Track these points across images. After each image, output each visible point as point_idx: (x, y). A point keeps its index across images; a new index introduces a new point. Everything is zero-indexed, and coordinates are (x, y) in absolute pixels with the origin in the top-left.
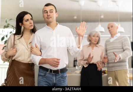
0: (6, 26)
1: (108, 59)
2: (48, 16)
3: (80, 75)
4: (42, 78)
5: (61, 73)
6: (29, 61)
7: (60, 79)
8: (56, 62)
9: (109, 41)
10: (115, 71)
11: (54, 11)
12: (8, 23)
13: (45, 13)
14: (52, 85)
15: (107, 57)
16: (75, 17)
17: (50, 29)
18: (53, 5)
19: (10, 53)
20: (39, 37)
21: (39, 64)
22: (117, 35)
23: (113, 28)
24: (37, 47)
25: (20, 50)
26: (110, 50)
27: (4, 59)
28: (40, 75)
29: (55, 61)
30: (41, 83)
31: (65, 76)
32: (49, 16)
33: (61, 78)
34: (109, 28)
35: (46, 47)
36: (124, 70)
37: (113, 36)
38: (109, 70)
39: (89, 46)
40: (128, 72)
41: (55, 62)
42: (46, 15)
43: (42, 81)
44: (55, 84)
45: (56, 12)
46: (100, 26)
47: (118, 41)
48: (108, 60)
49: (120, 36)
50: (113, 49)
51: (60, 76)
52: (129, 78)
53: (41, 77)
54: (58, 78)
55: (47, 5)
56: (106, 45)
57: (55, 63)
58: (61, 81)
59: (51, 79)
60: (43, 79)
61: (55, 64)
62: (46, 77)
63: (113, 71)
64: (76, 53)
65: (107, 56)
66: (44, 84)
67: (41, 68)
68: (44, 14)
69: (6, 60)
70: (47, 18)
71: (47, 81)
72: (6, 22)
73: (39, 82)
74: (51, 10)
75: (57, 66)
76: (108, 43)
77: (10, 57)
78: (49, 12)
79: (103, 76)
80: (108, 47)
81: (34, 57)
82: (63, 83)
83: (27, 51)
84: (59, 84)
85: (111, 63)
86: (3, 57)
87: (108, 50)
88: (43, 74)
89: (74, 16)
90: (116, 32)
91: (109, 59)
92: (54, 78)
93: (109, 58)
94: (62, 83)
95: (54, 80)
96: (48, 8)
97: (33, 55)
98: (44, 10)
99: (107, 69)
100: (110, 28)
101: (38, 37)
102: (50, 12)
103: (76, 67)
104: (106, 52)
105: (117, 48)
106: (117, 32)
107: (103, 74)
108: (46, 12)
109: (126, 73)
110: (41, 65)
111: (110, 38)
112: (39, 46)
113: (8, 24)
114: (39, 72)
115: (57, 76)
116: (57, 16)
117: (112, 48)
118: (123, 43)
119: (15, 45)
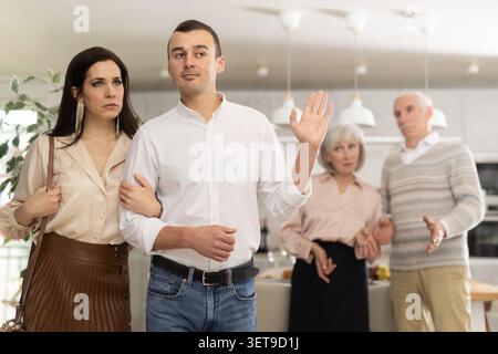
0: (15, 103)
1: (394, 226)
2: (186, 67)
3: (289, 285)
4: (164, 303)
5: (234, 283)
6: (111, 238)
7: (231, 306)
8: (222, 243)
9: (399, 161)
10: (419, 271)
11: (212, 50)
12: (21, 92)
13: (176, 56)
14: (200, 327)
15: (391, 220)
16: (263, 72)
17: (192, 117)
18: (207, 28)
19: (37, 206)
20: (153, 146)
21: (153, 249)
22: (428, 139)
23: (412, 113)
24: (143, 186)
25: (75, 195)
26: (402, 193)
27: (10, 228)
28: (158, 292)
29: (220, 236)
30: (161, 321)
31: (250, 293)
32: (193, 71)
33: (233, 302)
34: (398, 114)
35: (179, 184)
36: (452, 266)
37: (413, 143)
38: (397, 268)
39: (328, 179)
40: (469, 275)
41: (219, 239)
42: (178, 64)
43: (164, 313)
44: (213, 323)
45: (219, 53)
46: (358, 103)
47: (435, 161)
48: (395, 231)
49: (438, 144)
50: (413, 190)
51: (231, 294)
52: (469, 298)
53: (158, 298)
54: (225, 301)
55: (186, 27)
56: (386, 176)
57: (218, 243)
58: (233, 313)
59: (197, 306)
60: (169, 305)
61: (217, 248)
62: (180, 296)
63: (414, 271)
64: (292, 208)
65: (389, 216)
66: (170, 325)
67: (158, 262)
68: (174, 61)
69: (19, 231)
70: (184, 77)
71: (184, 313)
72: (15, 87)
73: (150, 317)
74: (199, 46)
75: (225, 257)
76: (394, 169)
77: (35, 221)
78: (190, 55)
79: (370, 288)
80: (394, 184)
81: (135, 222)
82: (242, 321)
83: (102, 198)
84: (226, 325)
85: (406, 241)
86: (9, 222)
87: (395, 195)
88: (167, 288)
89: (258, 67)
90: (426, 128)
91: (399, 228)
92: (210, 302)
93: (396, 223)
94: (237, 320)
95: (209, 308)
96: (189, 40)
97: (129, 215)
98: (172, 47)
99: (391, 264)
100: (404, 116)
101: (149, 148)
102: (196, 55)
103: (270, 254)
104: (386, 201)
105: (431, 186)
106: (429, 129)
107: (369, 280)
108: (179, 52)
109: (461, 277)
110: (159, 253)
111: (403, 151)
112: (152, 183)
113: (23, 97)
114: (153, 277)
115: (219, 292)
116: (222, 70)
117: (410, 187)
118: (453, 171)
119: (53, 175)
